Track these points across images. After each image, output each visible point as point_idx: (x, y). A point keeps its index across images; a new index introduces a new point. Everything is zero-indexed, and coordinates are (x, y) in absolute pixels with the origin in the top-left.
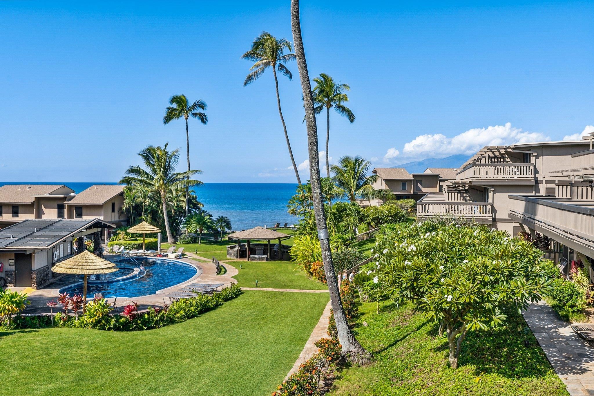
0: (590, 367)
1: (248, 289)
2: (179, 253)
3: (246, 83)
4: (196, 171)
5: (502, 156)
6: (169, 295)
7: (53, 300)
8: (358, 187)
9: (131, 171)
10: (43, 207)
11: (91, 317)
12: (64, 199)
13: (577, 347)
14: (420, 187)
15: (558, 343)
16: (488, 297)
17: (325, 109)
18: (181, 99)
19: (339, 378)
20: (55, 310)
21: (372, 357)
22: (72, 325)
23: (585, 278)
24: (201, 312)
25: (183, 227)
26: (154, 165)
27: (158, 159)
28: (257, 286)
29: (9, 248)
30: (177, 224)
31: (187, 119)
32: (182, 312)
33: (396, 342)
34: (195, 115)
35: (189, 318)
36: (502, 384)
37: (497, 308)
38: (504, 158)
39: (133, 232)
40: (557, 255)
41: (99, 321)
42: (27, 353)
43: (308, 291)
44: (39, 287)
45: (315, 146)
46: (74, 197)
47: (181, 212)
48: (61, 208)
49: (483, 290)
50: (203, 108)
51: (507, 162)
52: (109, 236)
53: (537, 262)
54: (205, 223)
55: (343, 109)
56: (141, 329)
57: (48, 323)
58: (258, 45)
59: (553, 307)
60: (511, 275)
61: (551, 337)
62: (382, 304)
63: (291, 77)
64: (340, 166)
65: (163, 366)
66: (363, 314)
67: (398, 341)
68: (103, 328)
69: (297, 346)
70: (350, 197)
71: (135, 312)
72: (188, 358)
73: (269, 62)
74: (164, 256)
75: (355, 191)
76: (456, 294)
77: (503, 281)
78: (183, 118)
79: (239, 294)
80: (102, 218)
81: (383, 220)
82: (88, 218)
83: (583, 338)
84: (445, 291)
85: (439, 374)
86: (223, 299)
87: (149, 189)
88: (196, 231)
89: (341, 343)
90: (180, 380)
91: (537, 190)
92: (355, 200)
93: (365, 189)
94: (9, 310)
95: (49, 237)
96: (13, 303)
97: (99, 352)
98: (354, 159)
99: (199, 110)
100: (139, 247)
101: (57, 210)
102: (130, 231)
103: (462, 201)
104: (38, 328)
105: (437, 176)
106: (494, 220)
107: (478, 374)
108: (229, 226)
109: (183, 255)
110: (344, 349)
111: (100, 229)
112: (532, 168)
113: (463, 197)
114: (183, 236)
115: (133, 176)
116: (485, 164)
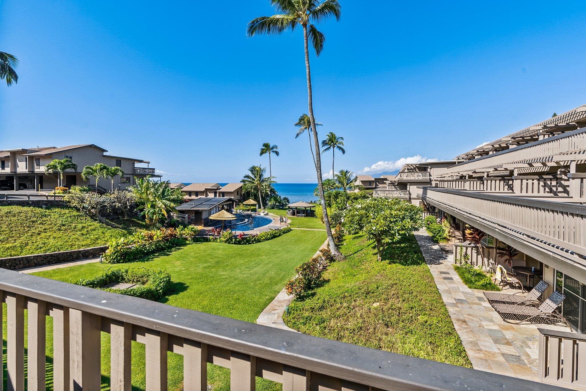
0: (443, 262)
1: (295, 229)
2: (265, 213)
3: (296, 137)
4: (274, 177)
6: (259, 230)
7: (209, 231)
8: (347, 184)
9: (245, 177)
10: (208, 193)
11: (224, 238)
12: (217, 189)
13: (439, 254)
14: (378, 184)
15: (430, 252)
16: (392, 228)
17: (332, 148)
18: (267, 145)
19: (329, 266)
20: (210, 235)
21: (346, 257)
22: (217, 241)
23: (448, 224)
24: (273, 238)
25: (268, 202)
26: (255, 174)
27: (257, 171)
28: (298, 228)
29: (192, 209)
30: (266, 201)
31: (270, 153)
32: (264, 238)
33: (357, 252)
34: (273, 151)
35: (267, 240)
36: (400, 268)
37: (397, 233)
38: (415, 169)
39: (246, 203)
40: (438, 214)
41: (228, 240)
42: (197, 252)
43: (321, 230)
44: (204, 226)
45: (319, 162)
46: (221, 188)
47: (267, 195)
48: (215, 193)
49: (390, 225)
50: (277, 148)
51: (417, 171)
52: (236, 206)
53: (418, 214)
54: (277, 200)
55: (340, 148)
56: (246, 244)
57: (207, 240)
58: (302, 119)
59: (432, 237)
60: (403, 218)
61: (428, 249)
62: (354, 236)
64: (339, 174)
65: (253, 259)
66: (345, 240)
67: (359, 251)
68: (229, 243)
69: (313, 252)
70: (344, 188)
71: (243, 237)
72: (264, 256)
73: (307, 127)
74: (259, 214)
75: (346, 186)
76: (378, 227)
77: (399, 221)
78: (268, 153)
79: (290, 231)
80: (233, 197)
82: (226, 198)
83: (443, 250)
84: (373, 225)
85: (373, 264)
86: (283, 232)
87: (253, 185)
88: (274, 203)
89: (331, 251)
90: (259, 264)
91: (431, 184)
92: (346, 190)
93: (350, 185)
94: (190, 234)
95: (209, 205)
96: (192, 231)
97: (227, 252)
98: (346, 171)
99: (275, 149)
100: (248, 210)
101: (214, 194)
102: (244, 203)
103: (395, 190)
104: (202, 242)
105: (385, 179)
106: (410, 198)
107: (390, 264)
108: (288, 201)
109: (267, 214)
110: (332, 254)
111: (231, 202)
112: (428, 174)
113: (396, 188)
114: (268, 206)
115: (246, 179)
116: (406, 173)
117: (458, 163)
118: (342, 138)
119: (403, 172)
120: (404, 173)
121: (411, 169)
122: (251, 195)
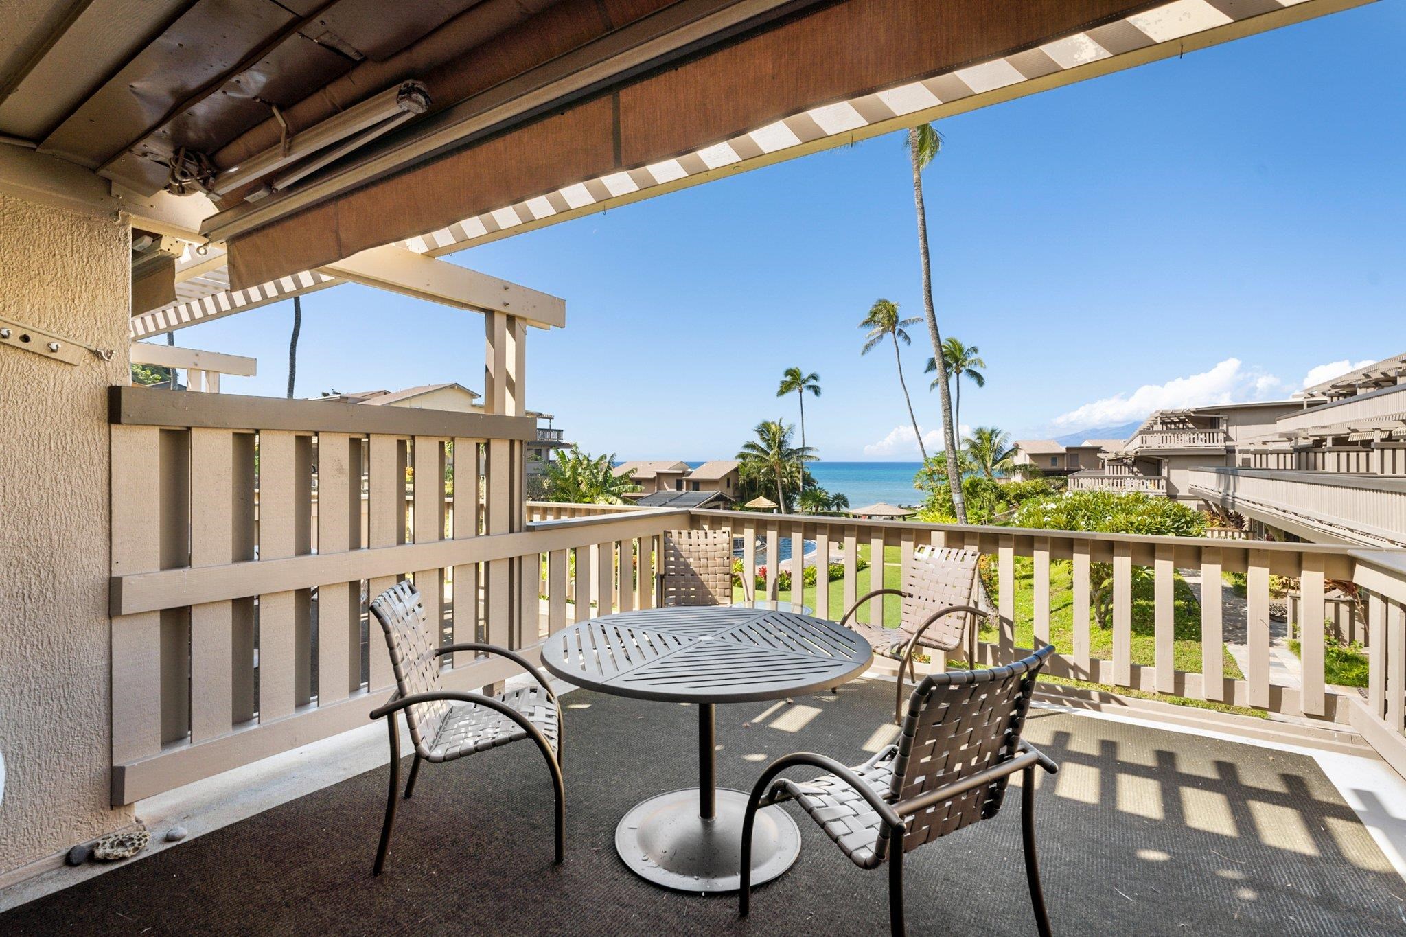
3: (863, 353)
4: (811, 448)
5: (1183, 421)
8: (995, 462)
9: (748, 446)
10: (663, 482)
12: (683, 474)
14: (1078, 461)
17: (955, 374)
18: (795, 372)
25: (797, 504)
26: (769, 440)
27: (773, 434)
31: (801, 391)
34: (809, 387)
38: (1185, 424)
39: (750, 506)
46: (692, 472)
47: (796, 489)
48: (679, 483)
50: (816, 380)
51: (1188, 428)
54: (820, 500)
55: (974, 374)
58: (877, 311)
63: (909, 342)
64: (974, 438)
70: (987, 472)
73: (888, 328)
75: (992, 466)
78: (797, 390)
79: (865, 567)
80: (720, 492)
82: (710, 493)
87: (763, 465)
88: (812, 508)
91: (1232, 460)
92: (993, 476)
93: (1004, 464)
98: (990, 431)
99: (812, 382)
101: (676, 484)
102: (746, 505)
103: (1127, 474)
105: (1096, 448)
106: (1170, 496)
108: (847, 503)
111: (720, 503)
112: (1221, 436)
113: (1129, 470)
115: (748, 451)
116: (1157, 432)
117: (1310, 405)
118: (977, 351)
119: (1148, 431)
120: (1153, 432)
121: (1174, 422)
122: (760, 486)
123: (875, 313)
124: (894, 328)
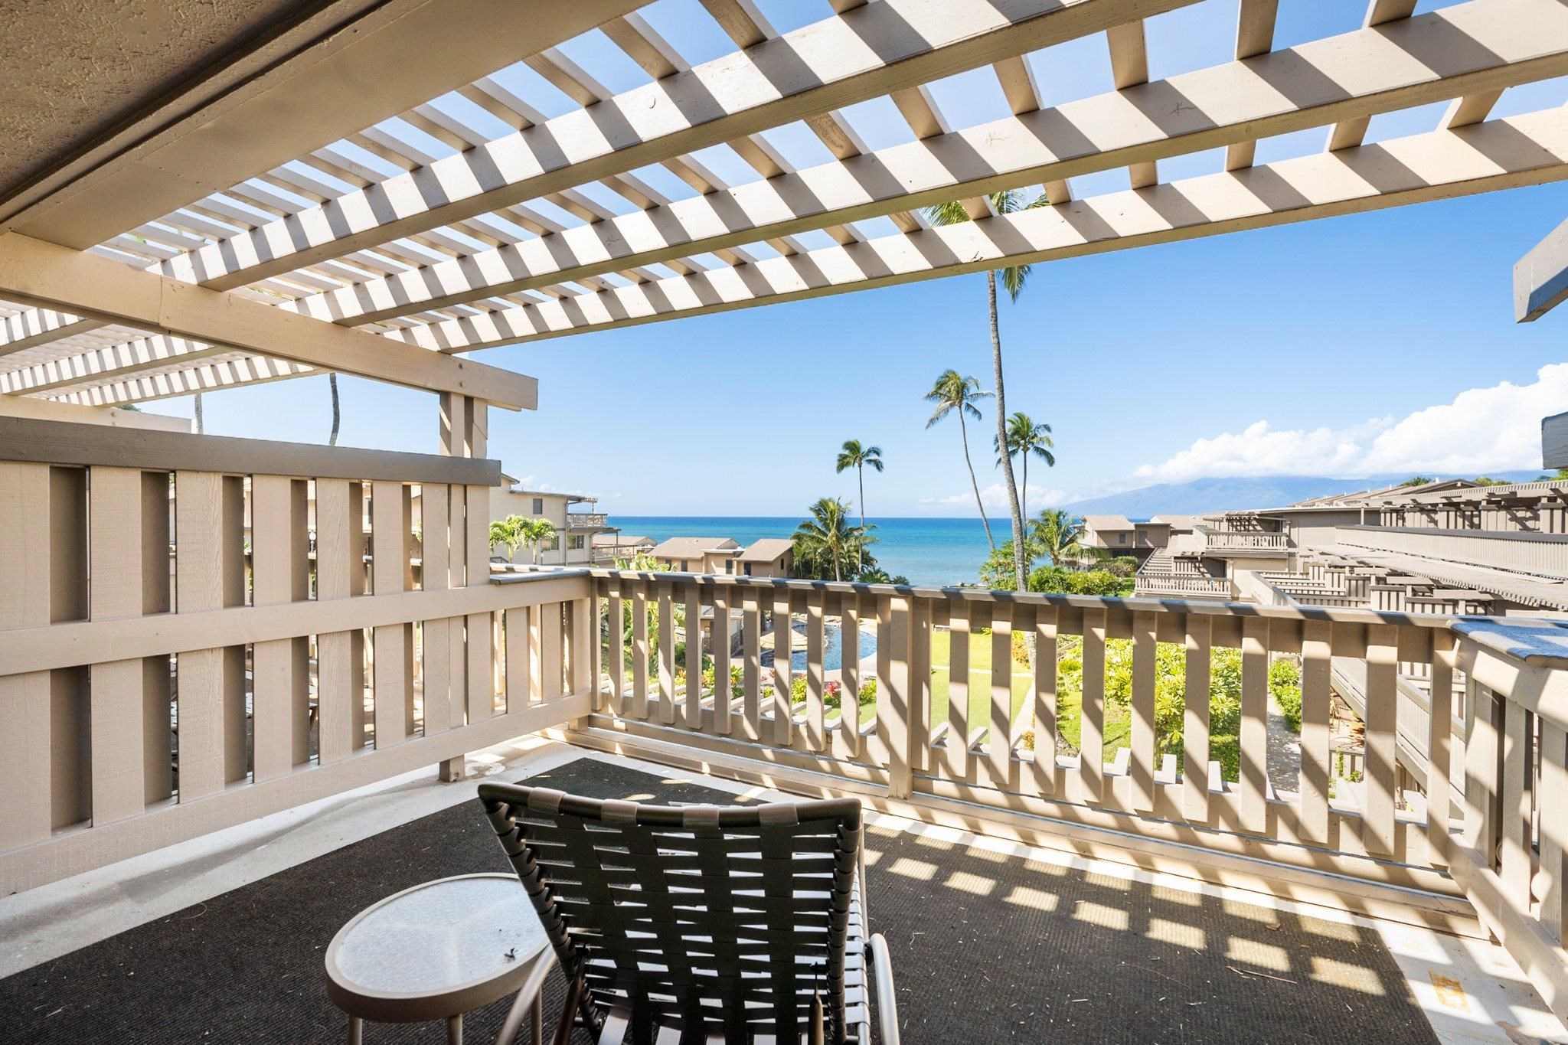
3: (928, 427)
5: (1248, 521)
8: (1062, 545)
9: (803, 526)
10: (712, 562)
17: (1021, 452)
18: (854, 444)
26: (826, 519)
27: (831, 513)
31: (860, 466)
34: (870, 461)
46: (742, 553)
48: (729, 564)
50: (878, 454)
55: (1042, 452)
58: (942, 382)
64: (1041, 519)
70: (1052, 557)
73: (954, 402)
75: (1058, 550)
78: (856, 465)
81: (1094, 590)
87: (821, 545)
93: (1071, 548)
98: (1057, 512)
99: (874, 457)
101: (725, 566)
103: (1194, 573)
105: (1167, 526)
112: (1284, 539)
113: (1196, 567)
115: (803, 531)
116: (1223, 532)
117: (1367, 512)
118: (1048, 428)
122: (816, 568)
123: (942, 385)
124: (960, 402)
